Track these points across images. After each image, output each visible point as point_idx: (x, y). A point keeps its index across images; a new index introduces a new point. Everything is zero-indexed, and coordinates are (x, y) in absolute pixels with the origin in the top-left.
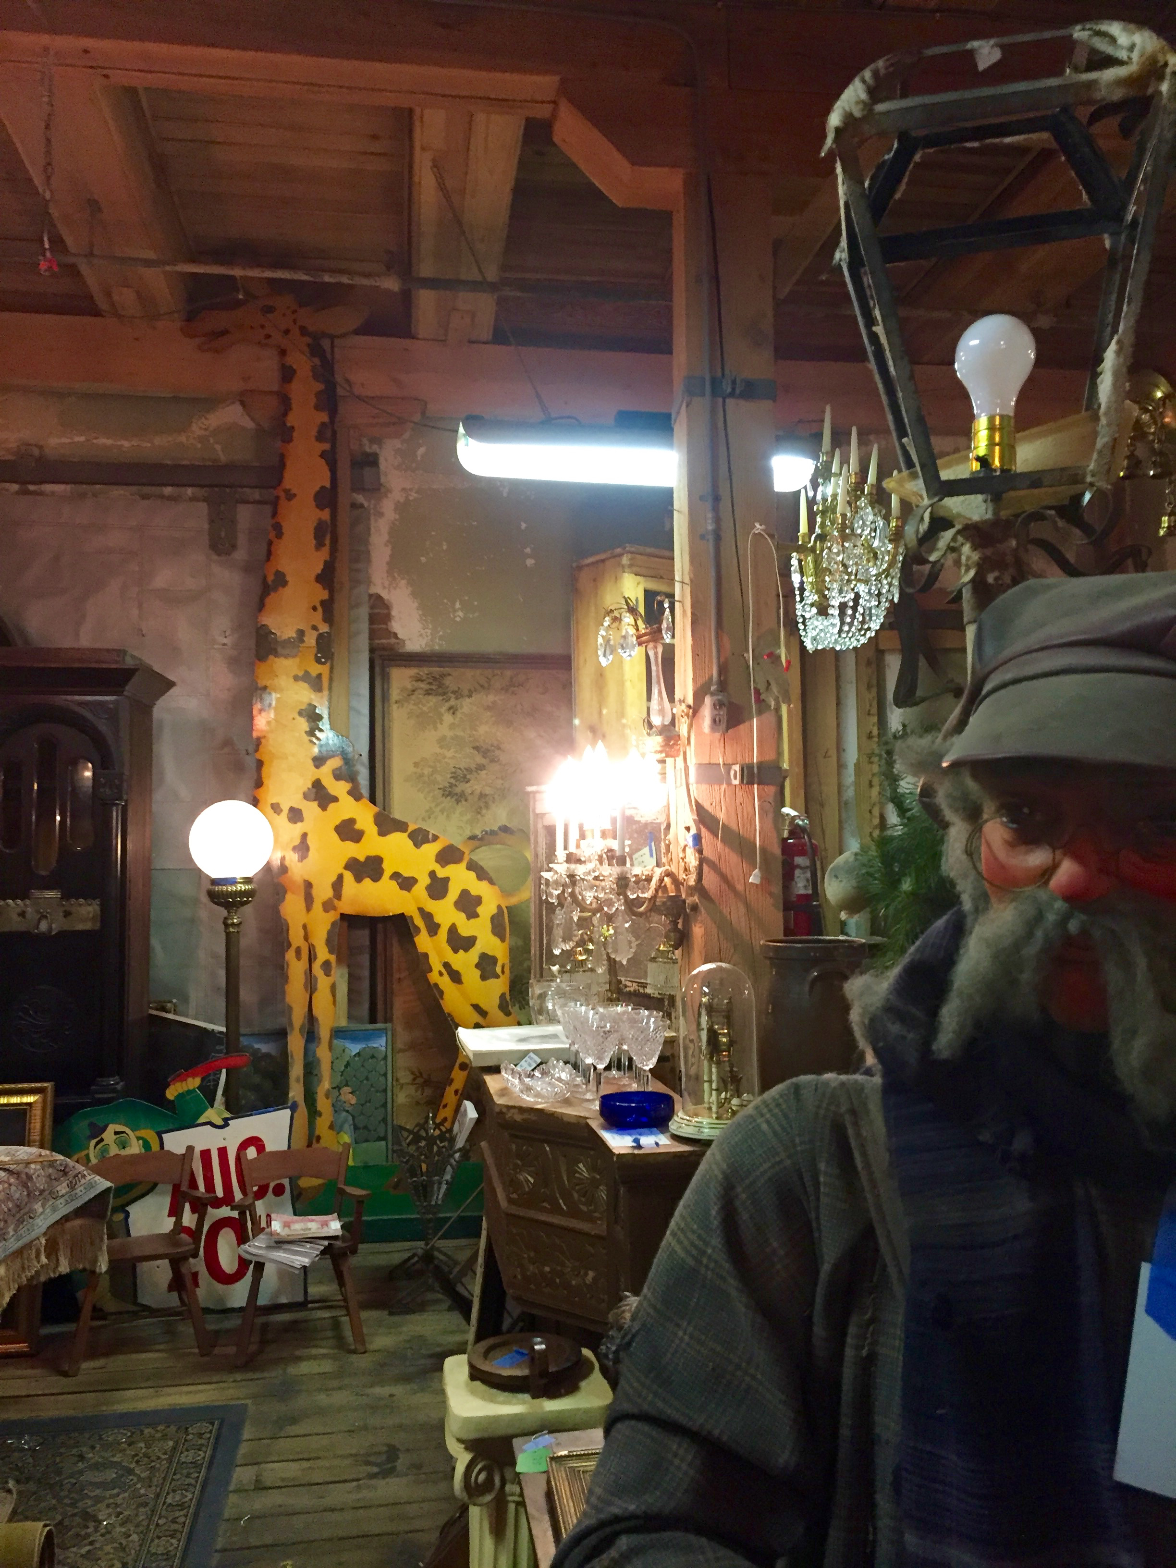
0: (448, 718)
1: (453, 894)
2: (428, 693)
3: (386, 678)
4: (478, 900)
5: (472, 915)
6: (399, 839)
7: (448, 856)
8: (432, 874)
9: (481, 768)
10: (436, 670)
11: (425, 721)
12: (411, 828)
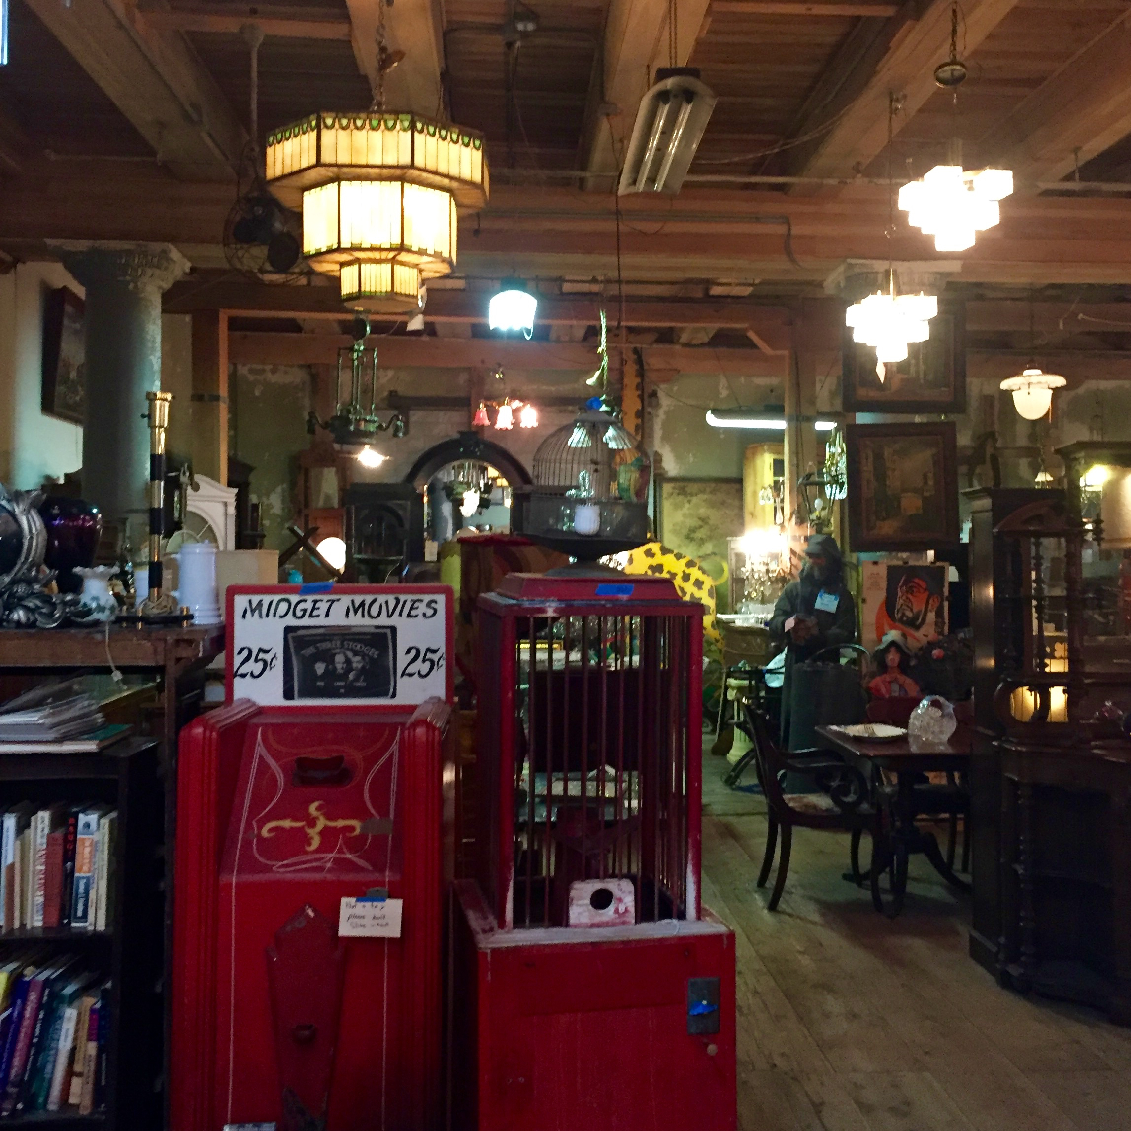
0: (687, 505)
1: (692, 580)
2: (678, 494)
3: (661, 488)
4: (703, 583)
5: (700, 588)
6: (670, 557)
7: (690, 564)
8: (684, 572)
9: (701, 527)
10: (681, 484)
11: (677, 506)
12: (675, 552)
